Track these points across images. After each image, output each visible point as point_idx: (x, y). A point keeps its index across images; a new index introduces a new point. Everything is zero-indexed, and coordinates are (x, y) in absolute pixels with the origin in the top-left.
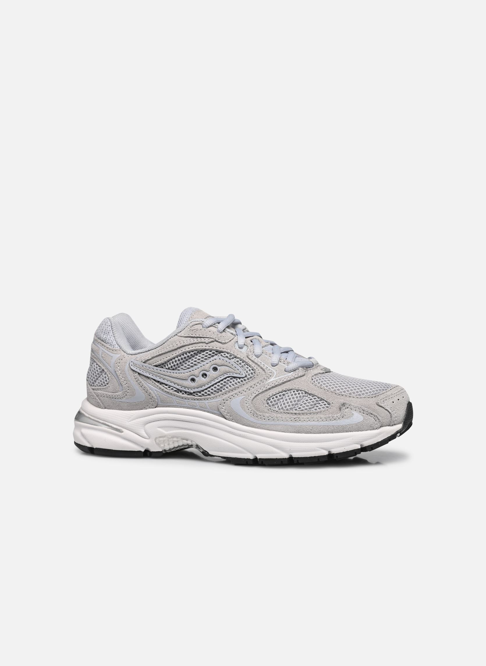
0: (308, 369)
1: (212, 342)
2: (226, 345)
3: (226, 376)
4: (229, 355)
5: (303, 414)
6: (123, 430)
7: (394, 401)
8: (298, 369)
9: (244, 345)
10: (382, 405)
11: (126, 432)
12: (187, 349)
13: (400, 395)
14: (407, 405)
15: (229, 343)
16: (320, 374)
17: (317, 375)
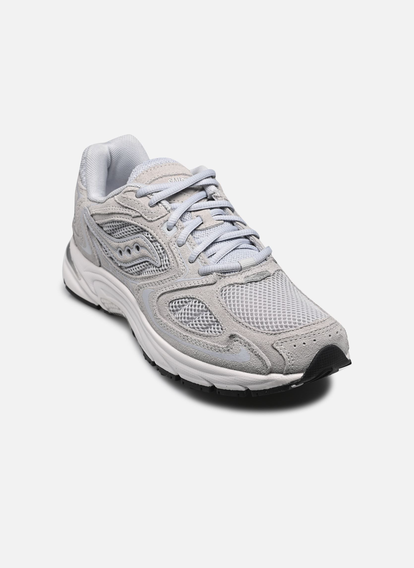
0: (227, 274)
1: (138, 217)
2: (152, 223)
3: (145, 260)
4: (151, 236)
5: (193, 333)
6: (82, 279)
7: (296, 345)
8: (212, 274)
9: (175, 225)
10: (277, 348)
11: (82, 281)
12: (116, 218)
13: (309, 337)
14: (319, 351)
15: (156, 222)
16: (236, 285)
17: (233, 285)
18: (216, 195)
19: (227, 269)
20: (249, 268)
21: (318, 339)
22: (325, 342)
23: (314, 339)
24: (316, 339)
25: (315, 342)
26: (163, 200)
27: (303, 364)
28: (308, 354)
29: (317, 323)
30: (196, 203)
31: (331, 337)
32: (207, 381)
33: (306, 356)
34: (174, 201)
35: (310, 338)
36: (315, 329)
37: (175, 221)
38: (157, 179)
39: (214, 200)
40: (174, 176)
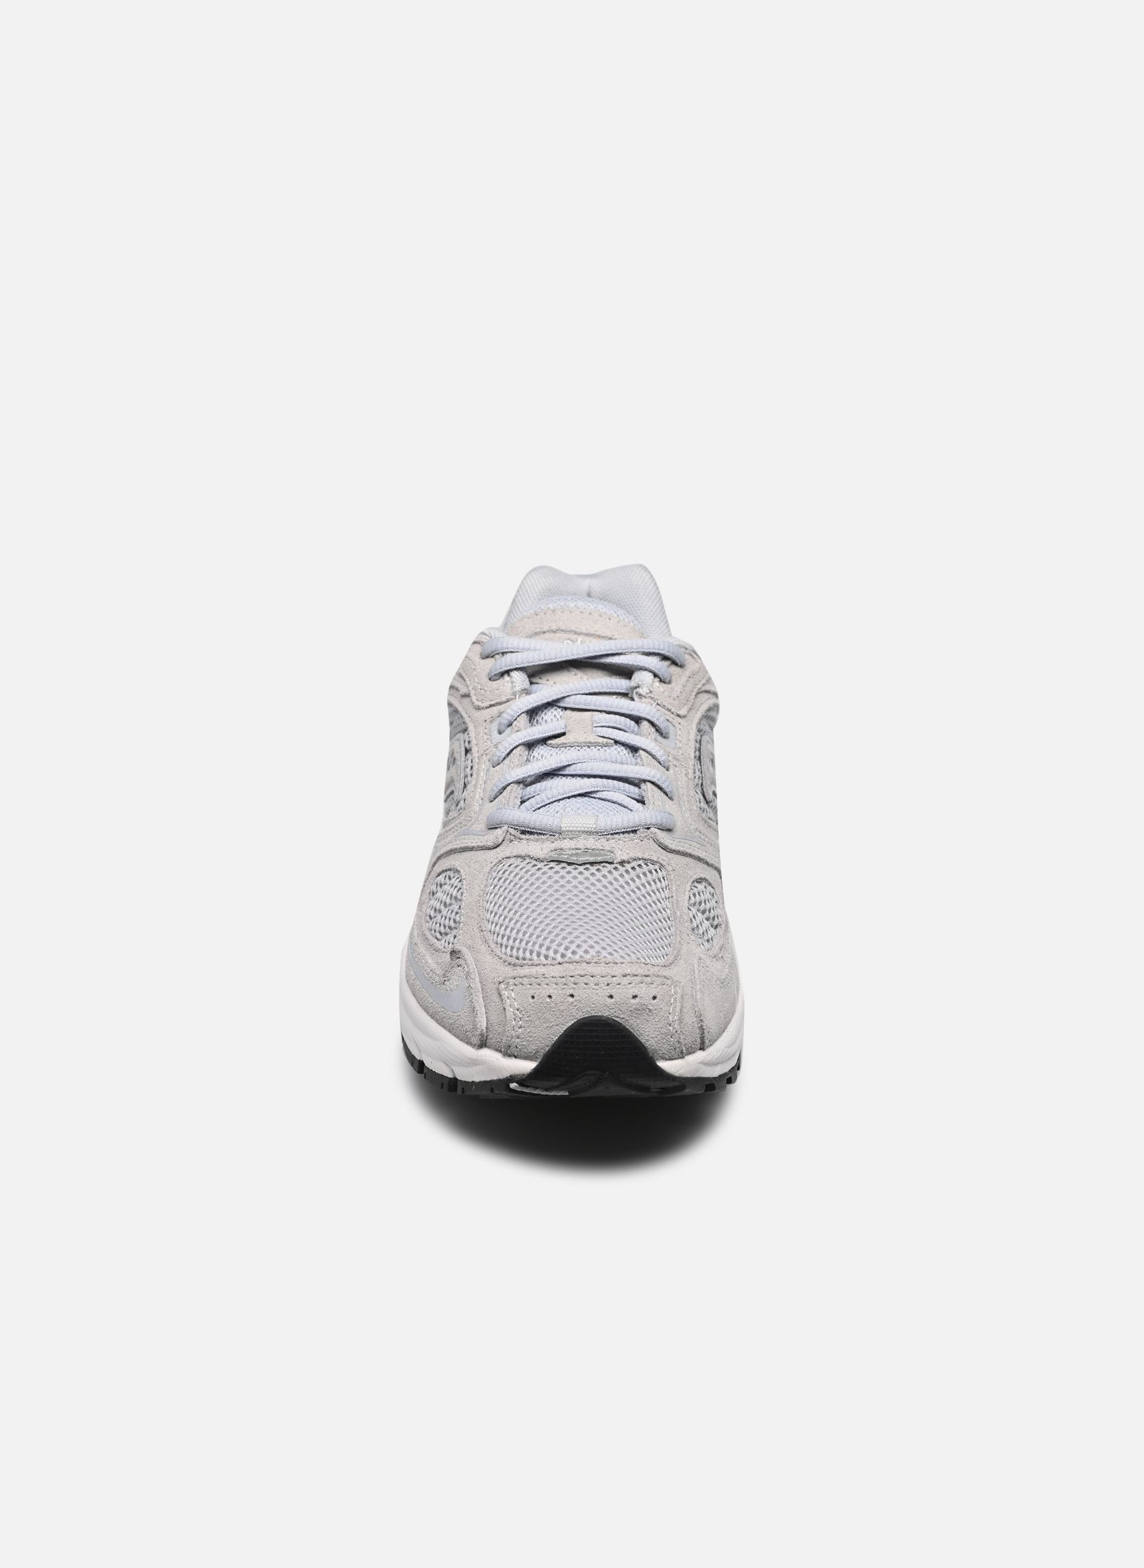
0: (527, 836)
1: (465, 695)
2: (477, 713)
4: (469, 739)
7: (535, 995)
8: (504, 829)
9: (511, 724)
10: (504, 993)
13: (565, 986)
14: (575, 1020)
15: (485, 711)
16: (528, 860)
17: (523, 858)
18: (640, 690)
19: (532, 825)
20: (574, 834)
21: (579, 996)
22: (593, 1006)
23: (571, 992)
24: (575, 994)
25: (571, 999)
26: (516, 669)
27: (537, 1042)
28: (551, 1022)
29: (596, 963)
30: (586, 694)
31: (613, 1000)
32: (418, 1048)
33: (545, 1025)
34: (548, 680)
35: (564, 989)
36: (582, 973)
37: (513, 716)
38: (544, 632)
39: (632, 699)
40: (584, 636)
